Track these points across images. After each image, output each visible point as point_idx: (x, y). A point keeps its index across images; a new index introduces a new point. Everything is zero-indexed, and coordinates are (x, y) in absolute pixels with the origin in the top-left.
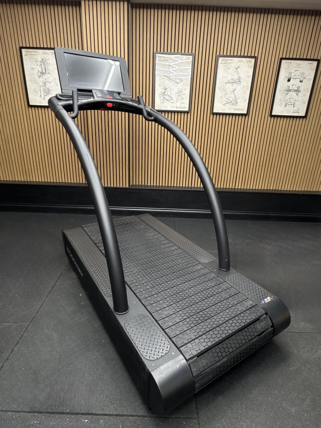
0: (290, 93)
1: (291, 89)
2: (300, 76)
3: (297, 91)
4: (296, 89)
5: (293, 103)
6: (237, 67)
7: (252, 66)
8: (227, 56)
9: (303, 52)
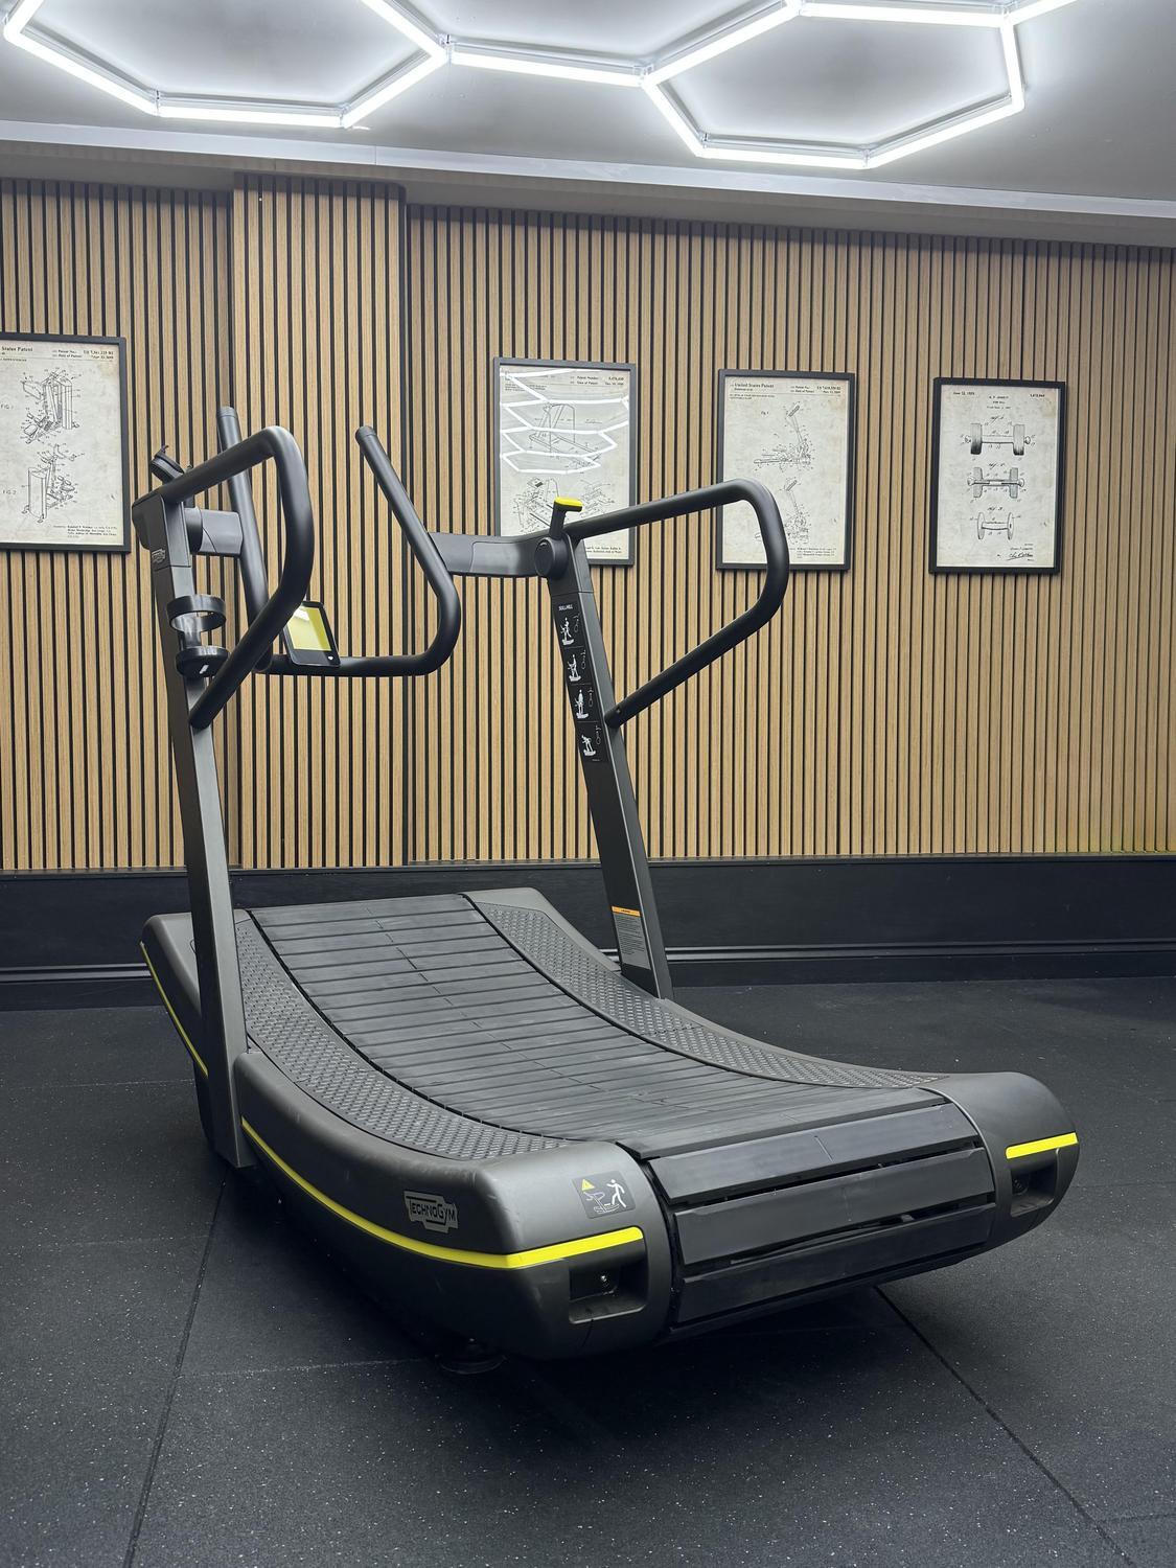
0: (988, 491)
1: (989, 478)
2: (1011, 433)
3: (1012, 484)
4: (1006, 477)
5: (1005, 526)
6: (789, 408)
7: (843, 401)
8: (750, 374)
9: (1004, 358)
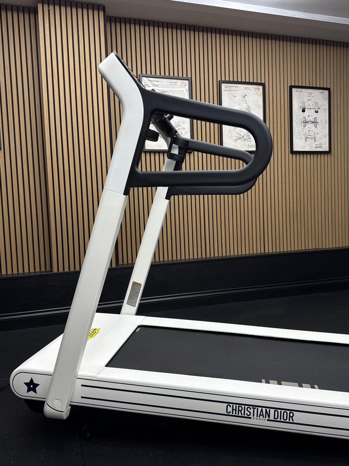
0: (309, 125)
1: (308, 120)
2: (314, 105)
3: (315, 122)
4: (313, 120)
5: (313, 137)
6: (243, 95)
7: (261, 93)
8: (229, 82)
9: (311, 80)
